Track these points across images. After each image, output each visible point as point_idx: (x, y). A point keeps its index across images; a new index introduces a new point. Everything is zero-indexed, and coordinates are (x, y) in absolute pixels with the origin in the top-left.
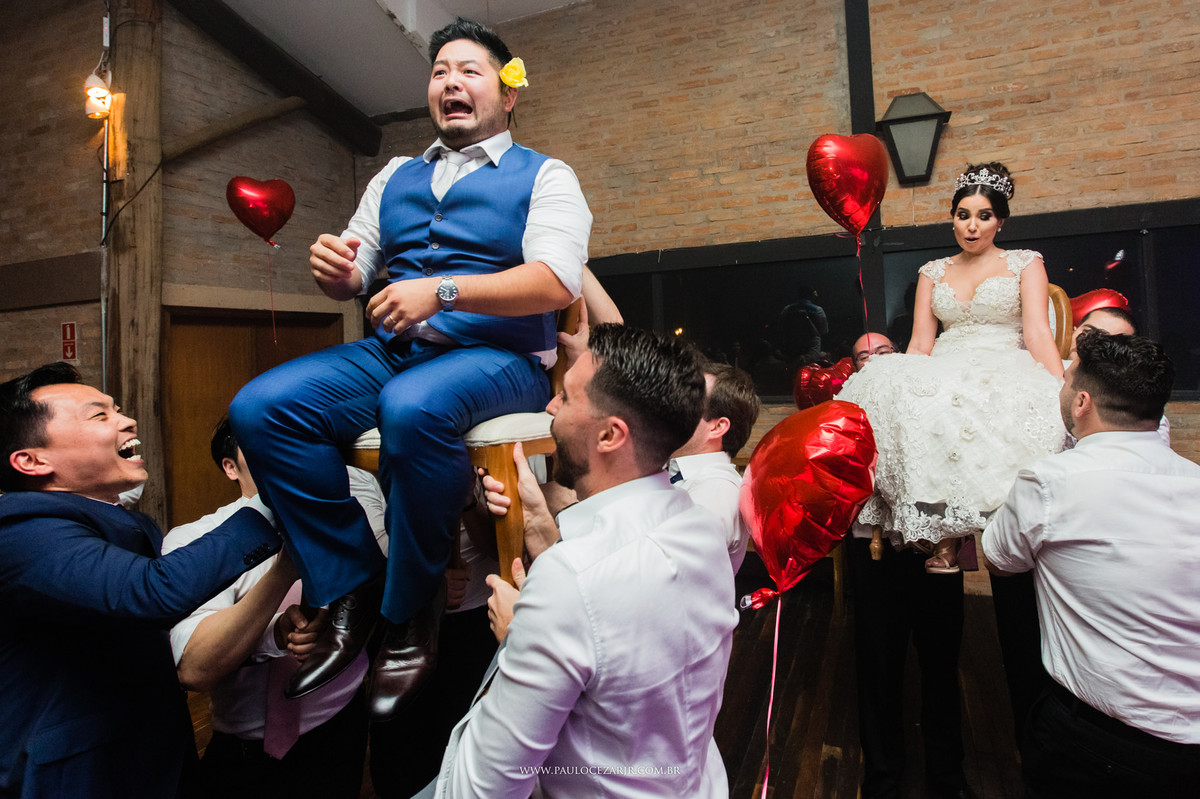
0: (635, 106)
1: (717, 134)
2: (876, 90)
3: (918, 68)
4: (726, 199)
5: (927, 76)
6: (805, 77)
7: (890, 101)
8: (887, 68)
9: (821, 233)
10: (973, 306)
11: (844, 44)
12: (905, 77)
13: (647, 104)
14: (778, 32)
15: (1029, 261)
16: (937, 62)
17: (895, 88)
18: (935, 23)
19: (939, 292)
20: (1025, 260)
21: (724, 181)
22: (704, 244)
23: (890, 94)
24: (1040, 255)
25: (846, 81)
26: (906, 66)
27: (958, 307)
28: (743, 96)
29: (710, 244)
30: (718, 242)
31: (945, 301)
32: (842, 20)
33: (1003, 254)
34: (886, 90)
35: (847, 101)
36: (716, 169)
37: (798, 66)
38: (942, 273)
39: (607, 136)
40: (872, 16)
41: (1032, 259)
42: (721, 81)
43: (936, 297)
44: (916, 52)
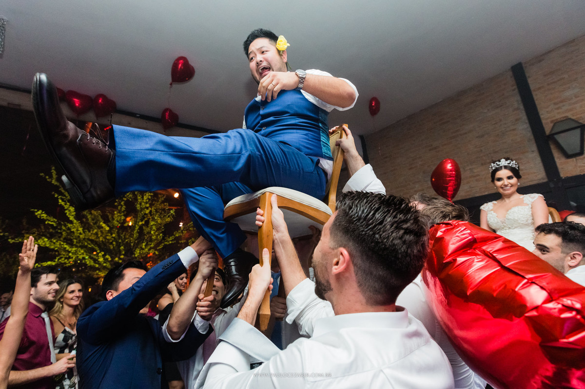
0: (430, 150)
1: (468, 154)
2: (544, 122)
3: (564, 108)
4: (478, 178)
5: (571, 110)
6: (505, 124)
7: (552, 125)
8: (547, 112)
9: (529, 185)
10: (506, 220)
11: (522, 107)
12: (558, 113)
13: (435, 148)
14: (488, 110)
15: (535, 199)
16: (576, 103)
17: (554, 118)
18: (569, 88)
19: (489, 216)
20: (533, 198)
21: (475, 171)
22: (471, 197)
23: (552, 122)
24: (541, 195)
25: (527, 121)
26: (558, 109)
27: (499, 221)
28: (477, 137)
29: (473, 196)
30: (477, 195)
31: (492, 219)
32: (519, 98)
33: (522, 196)
34: (549, 120)
35: (529, 129)
36: (470, 167)
37: (501, 120)
38: (491, 208)
39: (420, 163)
40: (534, 94)
41: (537, 197)
42: (466, 133)
43: (488, 218)
44: (562, 102)
